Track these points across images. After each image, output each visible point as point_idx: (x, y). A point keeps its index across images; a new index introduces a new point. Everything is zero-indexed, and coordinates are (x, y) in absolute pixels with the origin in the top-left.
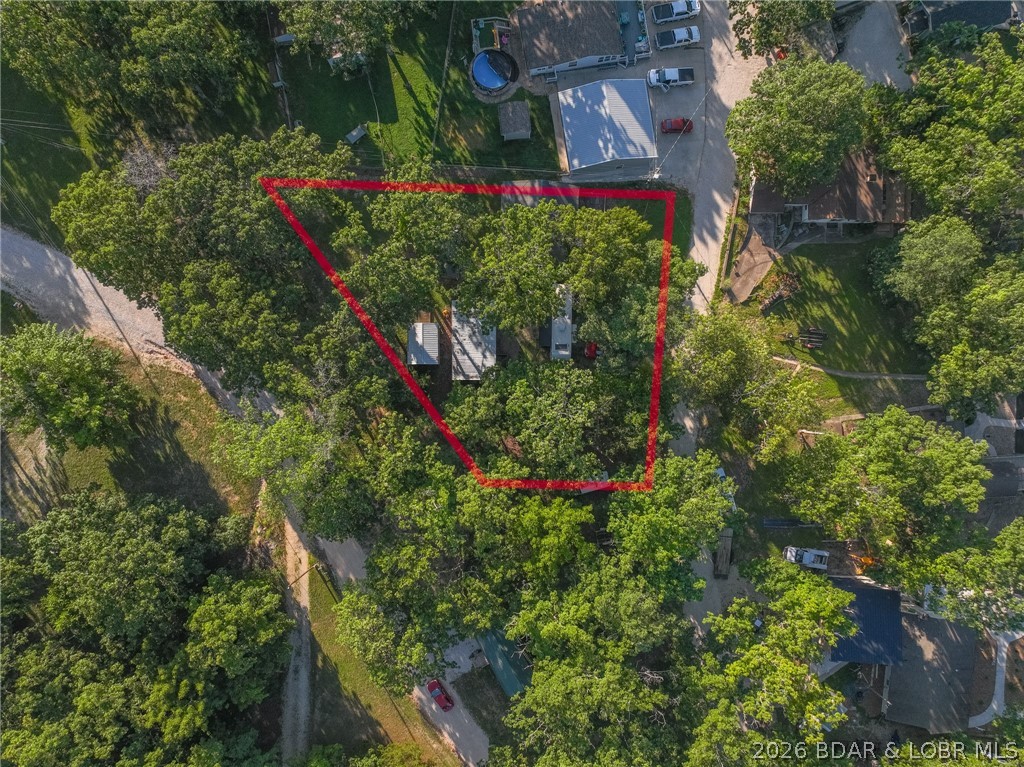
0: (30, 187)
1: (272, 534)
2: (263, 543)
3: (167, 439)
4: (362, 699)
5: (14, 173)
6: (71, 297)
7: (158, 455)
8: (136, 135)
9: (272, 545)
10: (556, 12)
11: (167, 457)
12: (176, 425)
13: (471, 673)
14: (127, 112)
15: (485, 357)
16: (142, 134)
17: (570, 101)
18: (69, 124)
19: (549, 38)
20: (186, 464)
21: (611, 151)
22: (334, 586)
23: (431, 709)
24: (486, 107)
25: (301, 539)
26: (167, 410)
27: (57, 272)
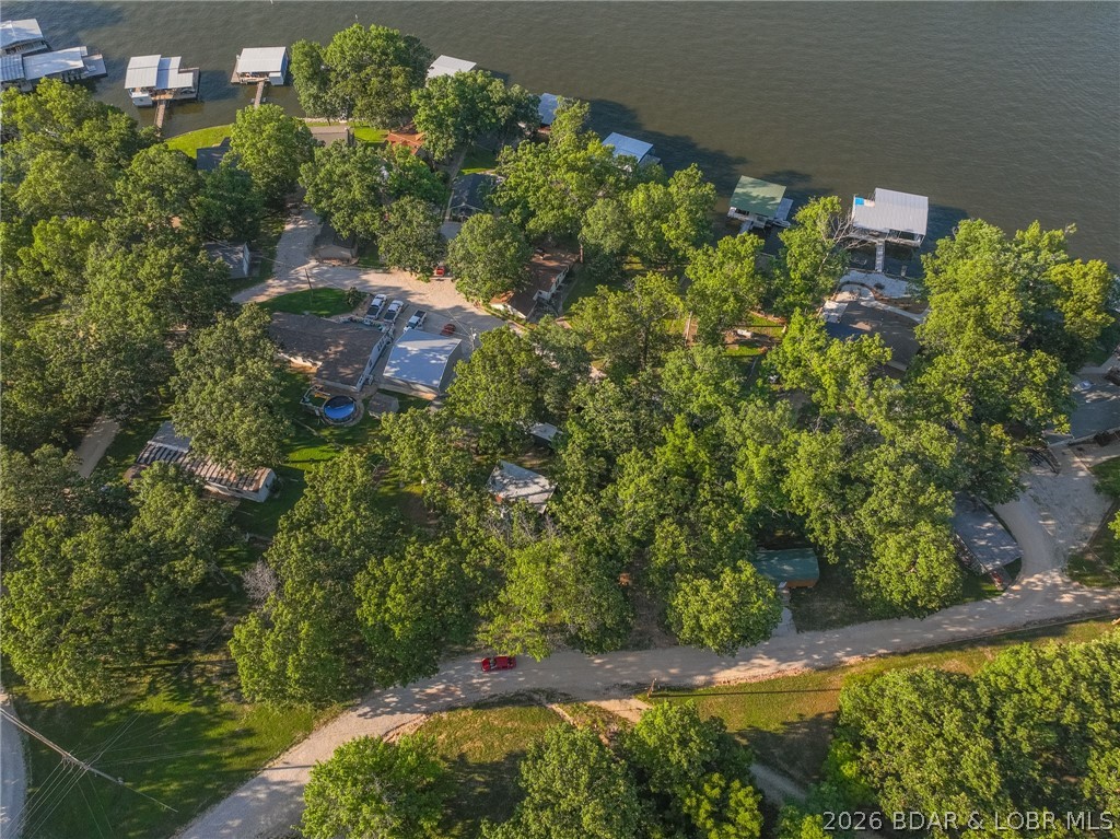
0: (174, 777)
1: (603, 721)
2: (609, 735)
3: (470, 773)
4: (790, 719)
5: (153, 787)
6: (292, 795)
7: (480, 793)
8: (203, 663)
9: (614, 727)
10: (333, 356)
11: (486, 784)
12: (462, 756)
13: (793, 612)
14: (180, 661)
15: (537, 483)
16: (205, 658)
17: (394, 370)
18: (153, 715)
19: (345, 366)
20: (503, 768)
21: (442, 357)
22: (674, 690)
23: (817, 660)
24: (361, 423)
25: (620, 699)
26: (444, 758)
27: (262, 796)
